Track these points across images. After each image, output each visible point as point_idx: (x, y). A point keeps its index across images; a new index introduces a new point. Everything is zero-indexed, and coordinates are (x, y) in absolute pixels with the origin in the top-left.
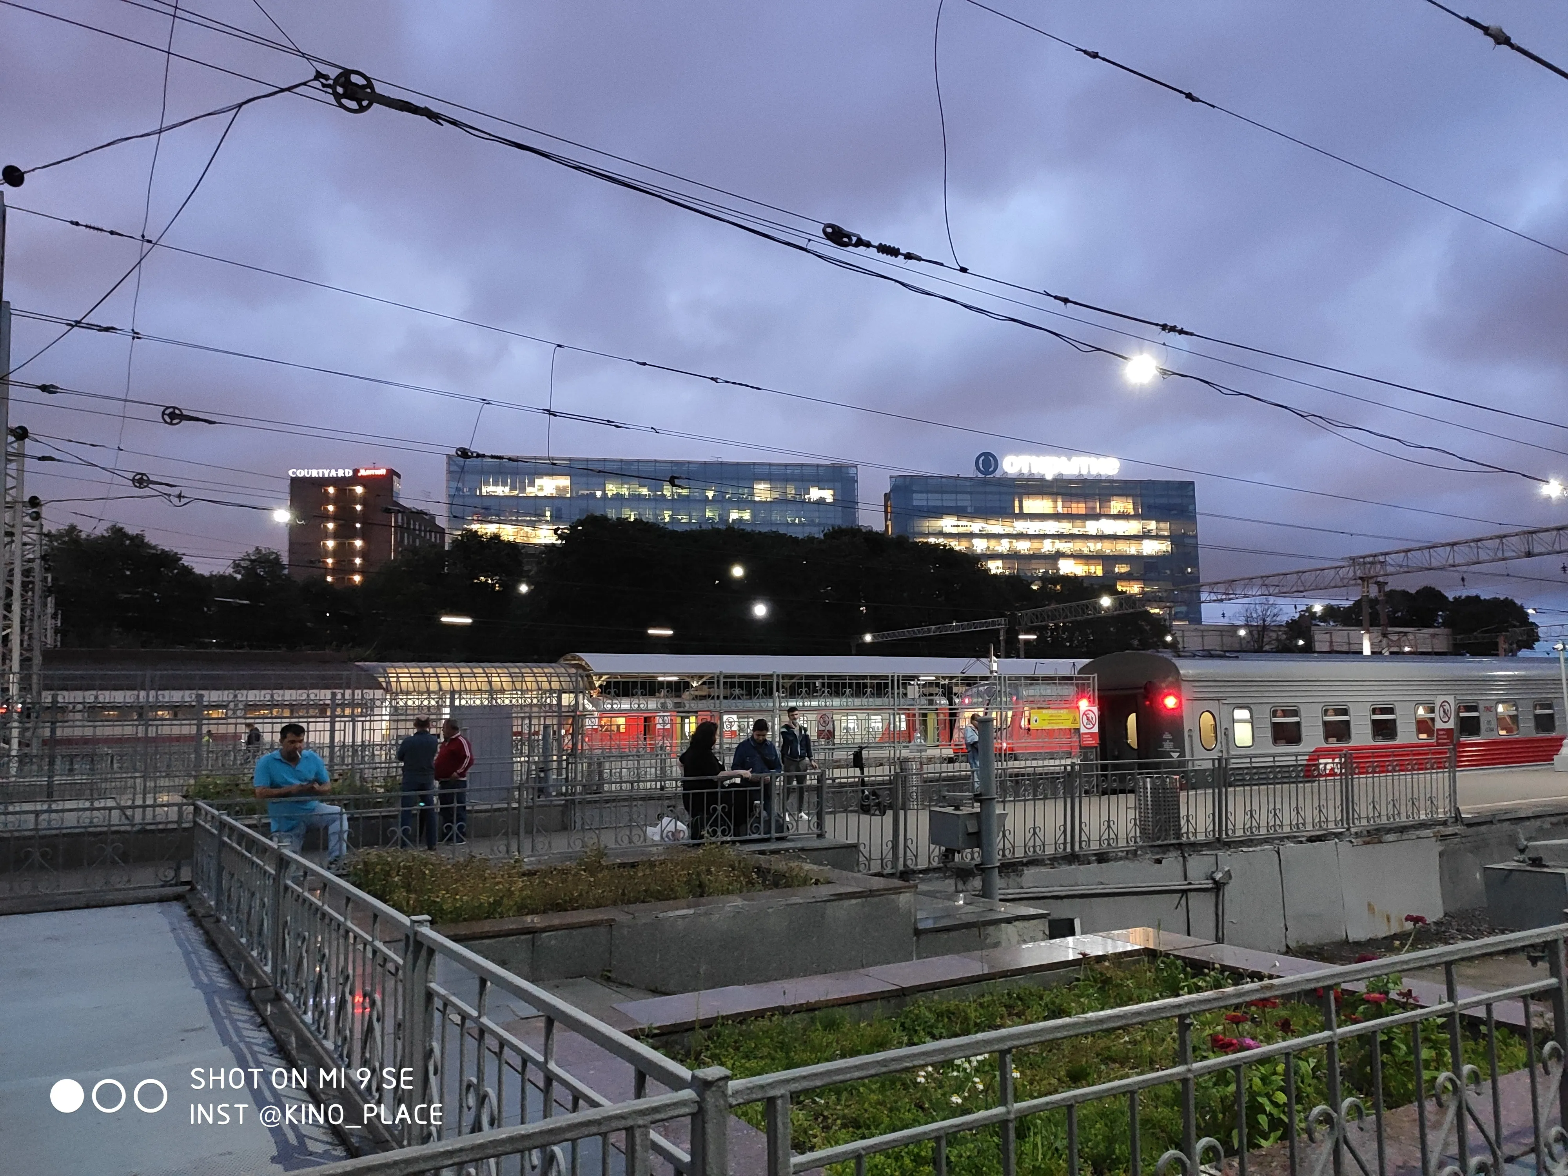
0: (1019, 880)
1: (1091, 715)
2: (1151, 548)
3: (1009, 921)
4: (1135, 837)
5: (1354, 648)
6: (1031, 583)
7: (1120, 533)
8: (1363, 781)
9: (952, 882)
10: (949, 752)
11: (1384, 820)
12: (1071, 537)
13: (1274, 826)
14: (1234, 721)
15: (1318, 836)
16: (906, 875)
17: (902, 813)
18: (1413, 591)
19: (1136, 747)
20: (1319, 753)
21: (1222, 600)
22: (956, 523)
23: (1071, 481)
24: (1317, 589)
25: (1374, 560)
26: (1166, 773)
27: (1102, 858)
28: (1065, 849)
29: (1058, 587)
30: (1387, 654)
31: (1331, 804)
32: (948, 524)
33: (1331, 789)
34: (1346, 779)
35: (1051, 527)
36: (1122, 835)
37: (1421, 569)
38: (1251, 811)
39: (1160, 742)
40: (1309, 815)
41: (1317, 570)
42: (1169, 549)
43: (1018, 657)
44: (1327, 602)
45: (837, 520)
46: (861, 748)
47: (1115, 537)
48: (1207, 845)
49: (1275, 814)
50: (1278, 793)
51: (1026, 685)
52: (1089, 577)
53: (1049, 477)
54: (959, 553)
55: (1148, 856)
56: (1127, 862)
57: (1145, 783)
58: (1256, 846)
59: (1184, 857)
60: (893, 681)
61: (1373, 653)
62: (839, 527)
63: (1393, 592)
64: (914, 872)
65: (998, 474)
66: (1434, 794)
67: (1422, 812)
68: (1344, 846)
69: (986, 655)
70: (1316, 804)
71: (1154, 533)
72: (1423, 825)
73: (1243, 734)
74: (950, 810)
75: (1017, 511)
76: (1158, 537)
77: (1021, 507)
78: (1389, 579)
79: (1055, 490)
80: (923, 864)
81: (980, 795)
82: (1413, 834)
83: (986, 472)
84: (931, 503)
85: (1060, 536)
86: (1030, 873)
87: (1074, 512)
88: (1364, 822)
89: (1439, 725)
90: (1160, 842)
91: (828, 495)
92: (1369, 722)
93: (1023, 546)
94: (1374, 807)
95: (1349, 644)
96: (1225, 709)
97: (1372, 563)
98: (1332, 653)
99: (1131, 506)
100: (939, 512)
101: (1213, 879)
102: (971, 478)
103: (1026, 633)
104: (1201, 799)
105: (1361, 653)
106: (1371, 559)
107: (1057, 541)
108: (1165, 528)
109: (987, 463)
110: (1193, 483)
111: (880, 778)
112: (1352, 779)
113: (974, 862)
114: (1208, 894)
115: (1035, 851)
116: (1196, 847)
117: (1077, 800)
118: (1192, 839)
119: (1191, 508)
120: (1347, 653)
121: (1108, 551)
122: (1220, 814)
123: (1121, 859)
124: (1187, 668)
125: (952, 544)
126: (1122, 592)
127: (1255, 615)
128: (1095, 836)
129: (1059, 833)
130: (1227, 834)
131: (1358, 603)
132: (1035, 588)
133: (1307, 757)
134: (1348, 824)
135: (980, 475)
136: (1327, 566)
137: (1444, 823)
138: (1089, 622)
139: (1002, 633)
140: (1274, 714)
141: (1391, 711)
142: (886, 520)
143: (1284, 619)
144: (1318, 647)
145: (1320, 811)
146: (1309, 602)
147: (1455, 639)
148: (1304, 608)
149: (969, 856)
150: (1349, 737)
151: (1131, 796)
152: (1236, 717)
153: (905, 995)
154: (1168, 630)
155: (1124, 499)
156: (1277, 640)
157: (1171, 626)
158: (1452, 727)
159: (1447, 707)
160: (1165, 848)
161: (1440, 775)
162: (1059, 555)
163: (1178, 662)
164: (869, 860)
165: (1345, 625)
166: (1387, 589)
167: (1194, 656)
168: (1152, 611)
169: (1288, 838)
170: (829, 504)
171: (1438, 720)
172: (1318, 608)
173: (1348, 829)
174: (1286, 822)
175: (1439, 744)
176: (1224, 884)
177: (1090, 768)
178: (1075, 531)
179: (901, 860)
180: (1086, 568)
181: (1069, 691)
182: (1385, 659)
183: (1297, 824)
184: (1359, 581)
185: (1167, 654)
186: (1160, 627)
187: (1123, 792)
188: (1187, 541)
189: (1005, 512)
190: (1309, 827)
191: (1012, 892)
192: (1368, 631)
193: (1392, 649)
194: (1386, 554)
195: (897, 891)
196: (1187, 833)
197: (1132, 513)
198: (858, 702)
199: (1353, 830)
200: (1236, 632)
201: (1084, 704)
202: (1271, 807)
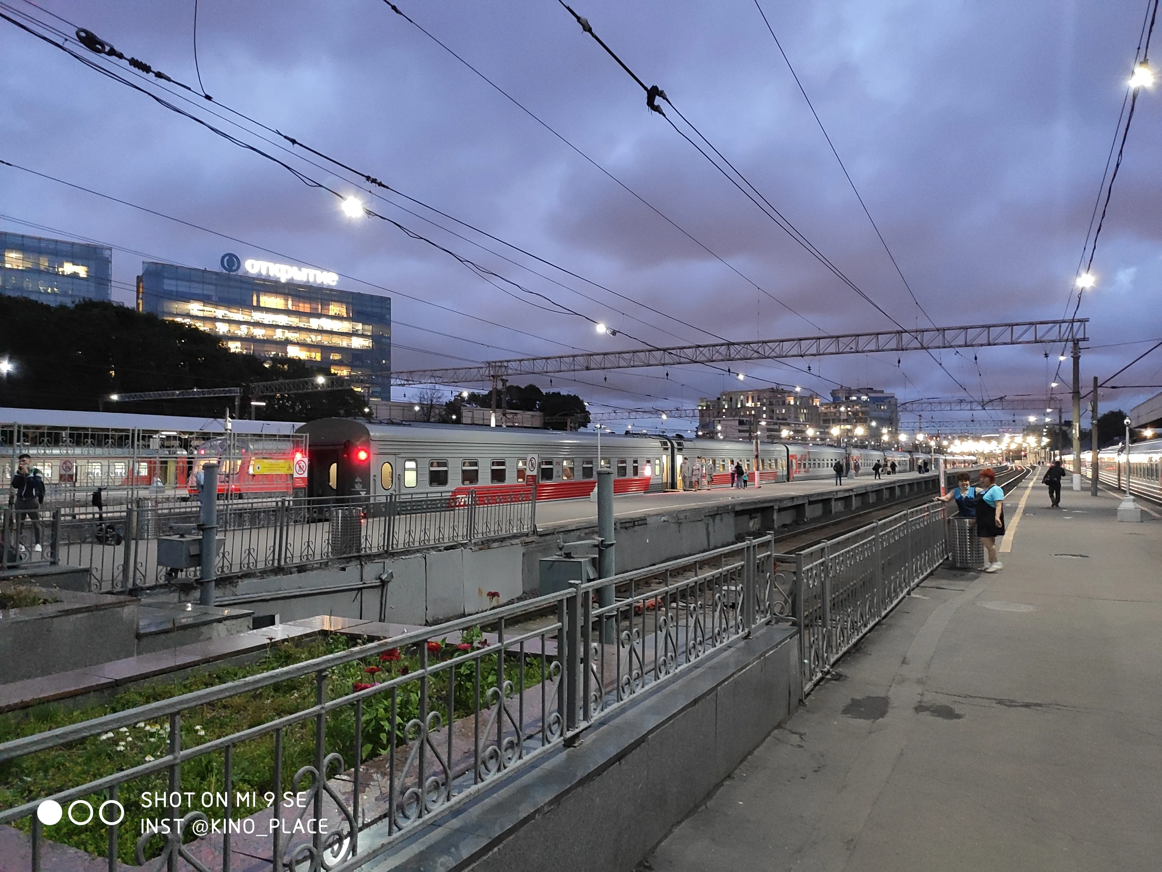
0: (234, 589)
1: (302, 464)
2: (358, 343)
3: (219, 621)
4: (328, 553)
5: (486, 422)
6: (264, 362)
7: (335, 330)
8: (481, 509)
9: (177, 595)
10: (184, 493)
11: (492, 534)
12: (298, 329)
13: (424, 540)
14: (405, 469)
15: (451, 546)
16: (135, 592)
17: (133, 543)
18: (523, 387)
19: (335, 487)
20: (459, 491)
21: (404, 385)
22: (202, 308)
23: (300, 286)
24: (466, 381)
25: (501, 364)
26: (352, 506)
27: (301, 569)
28: (273, 564)
29: (286, 367)
30: (505, 426)
31: (461, 524)
32: (195, 308)
33: (461, 515)
34: (472, 508)
35: (283, 320)
36: (318, 551)
37: (528, 373)
38: (410, 531)
39: (352, 484)
40: (447, 532)
41: (466, 368)
42: (371, 345)
43: (250, 419)
44: (472, 391)
45: (91, 293)
46: (100, 490)
47: (332, 333)
48: (379, 555)
49: (425, 532)
50: (428, 519)
51: (251, 440)
52: (310, 361)
53: (283, 280)
54: (204, 332)
55: (336, 566)
56: (320, 571)
57: (337, 513)
58: (411, 554)
59: (361, 565)
60: (133, 434)
61: (496, 426)
62: (90, 300)
63: (511, 387)
64: (142, 589)
65: (240, 273)
66: (523, 517)
67: (515, 528)
68: (467, 552)
69: (222, 416)
70: (452, 525)
71: (360, 332)
72: (515, 537)
73: (410, 478)
74: (176, 537)
75: (255, 304)
76: (363, 336)
77: (258, 301)
78: (509, 378)
79: (287, 292)
80: (151, 581)
81: (203, 525)
82: (508, 542)
83: (230, 270)
84: (180, 289)
85: (289, 328)
86: (243, 585)
87: (301, 310)
88: (480, 536)
89: (528, 473)
90: (345, 556)
91: (82, 271)
92: (490, 471)
93: (259, 333)
94: (487, 525)
95: (484, 419)
96: (399, 461)
97: (500, 367)
98: (473, 425)
99: (344, 310)
100: (187, 298)
101: (380, 579)
102: (216, 273)
103: (257, 401)
104: (376, 524)
105: (490, 425)
106: (500, 364)
107: (286, 331)
108: (369, 329)
109: (231, 263)
110: (390, 299)
111: (118, 514)
112: (475, 508)
113: (196, 578)
114: (376, 590)
115: (248, 567)
116: (370, 557)
117: (285, 528)
118: (368, 552)
119: (387, 316)
120: (482, 425)
121: (326, 343)
122: (389, 533)
123: (316, 569)
124: (375, 432)
125: (198, 325)
126: (335, 374)
127: (426, 397)
128: (297, 554)
129: (269, 552)
130: (392, 548)
131: (490, 393)
132: (267, 366)
133: (450, 494)
134: (470, 537)
135: (225, 271)
136: (473, 366)
137: (527, 535)
138: (307, 394)
139: (237, 399)
140: (432, 465)
141: (503, 464)
142: (138, 298)
143: (444, 400)
144: (464, 421)
145: (454, 529)
146: (460, 389)
147: (544, 419)
148: (457, 394)
149: (190, 574)
150: (477, 481)
151: (327, 524)
152: (406, 467)
153: (118, 686)
154: (366, 405)
155: (339, 304)
156: (440, 414)
157: (369, 400)
158: (536, 474)
159: (533, 461)
160: (349, 560)
161: (527, 505)
162: (288, 342)
163: (369, 426)
164: (100, 581)
165: (482, 407)
166: (508, 384)
167: (381, 423)
168: (356, 389)
169: (432, 548)
170: (83, 279)
171: (528, 469)
172: (465, 394)
173: (470, 541)
174: (432, 538)
175: (528, 485)
176: (388, 582)
177: (300, 503)
178: (301, 325)
179: (131, 580)
180: (308, 354)
181: (288, 446)
182: (504, 430)
183: (439, 539)
184: (492, 378)
185: (361, 421)
186: (361, 401)
187: (320, 521)
188: (383, 340)
189: (245, 304)
190: (446, 540)
191: (228, 599)
192: (494, 412)
193: (508, 424)
194: (508, 361)
195: (121, 604)
196: (365, 548)
197: (345, 316)
198: (99, 451)
199: (473, 541)
200: (413, 408)
201: (298, 456)
202: (423, 528)
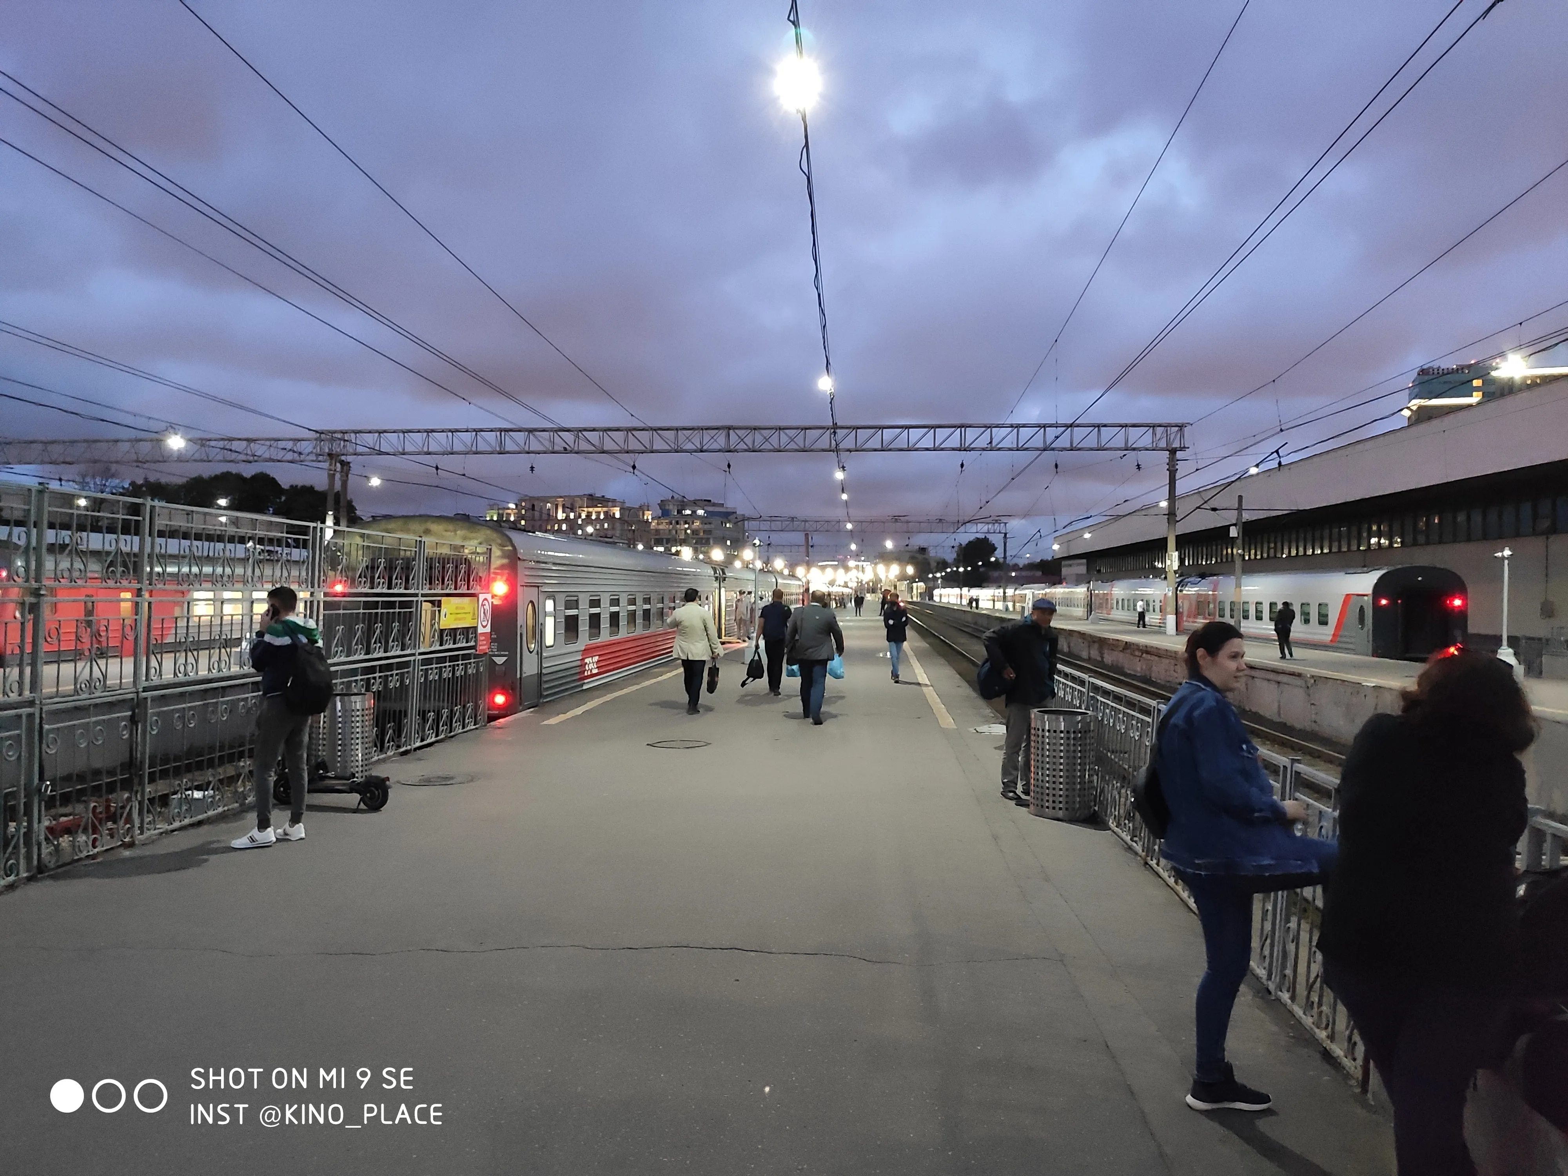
1: (487, 606)
14: (545, 614)
92: (609, 615)
96: (542, 599)
184: (327, 458)
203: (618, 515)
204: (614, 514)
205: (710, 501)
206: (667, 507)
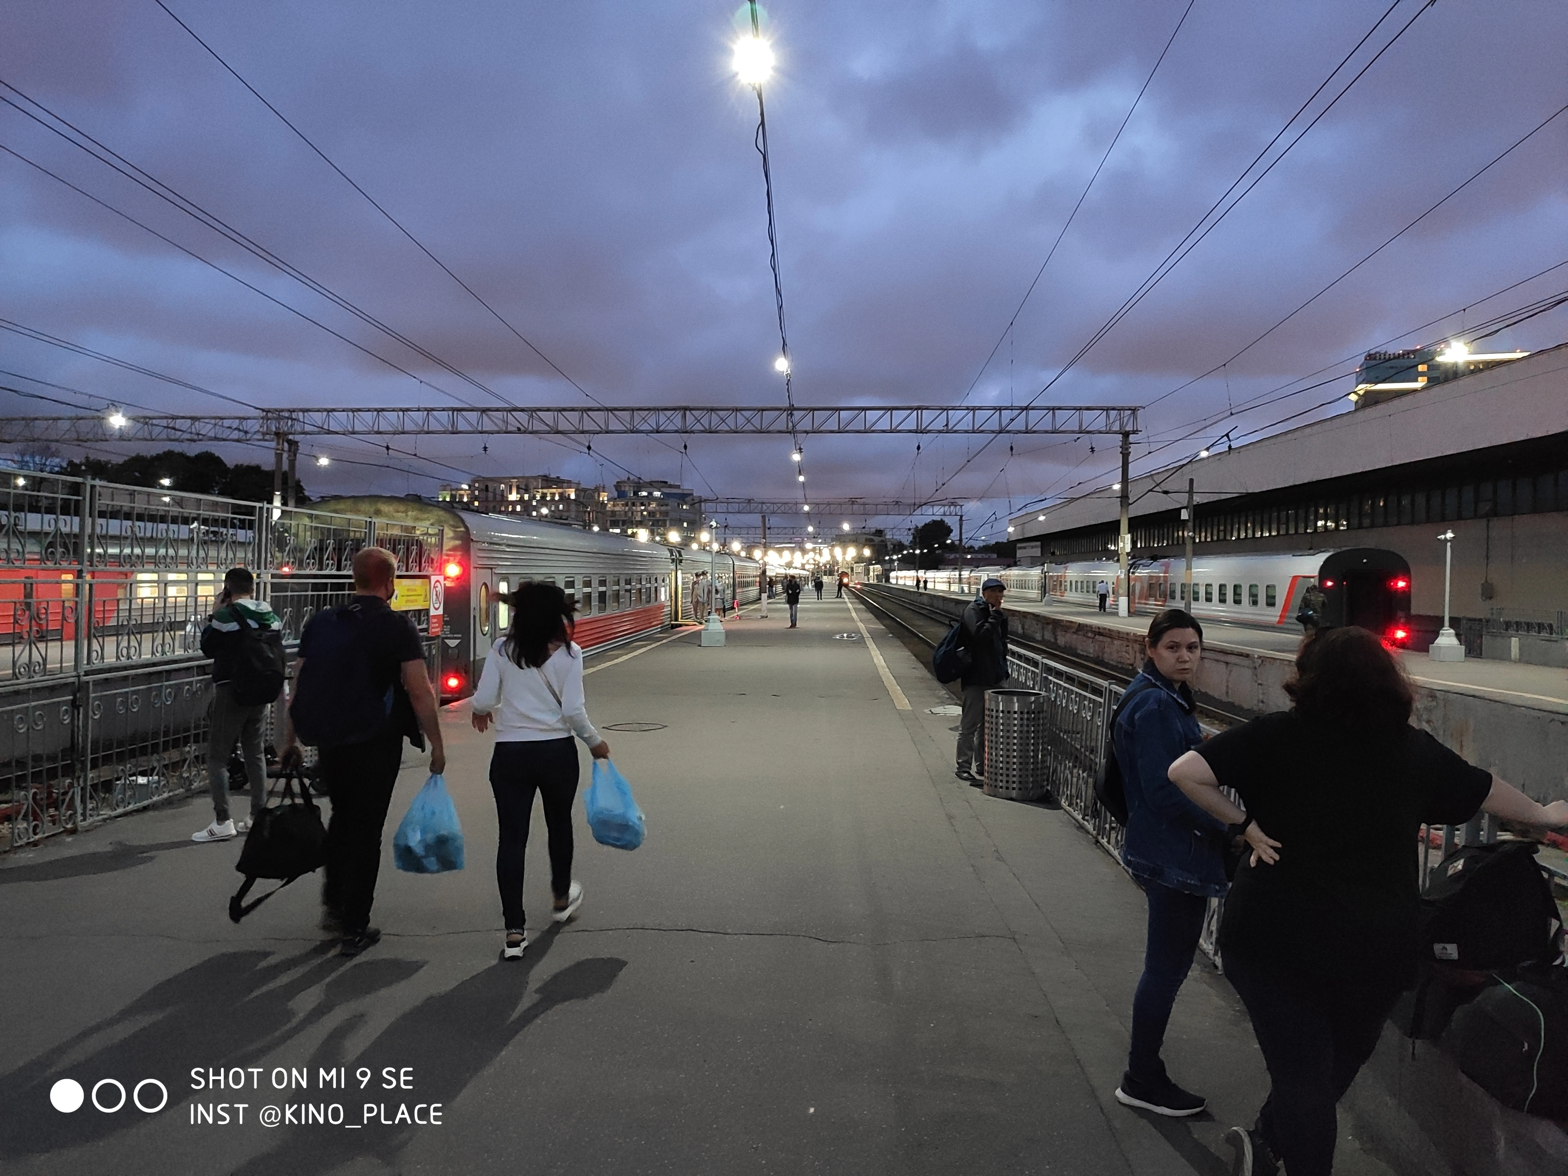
194: (304, 411)
203: (573, 496)
204: (569, 495)
205: (666, 482)
206: (623, 489)
